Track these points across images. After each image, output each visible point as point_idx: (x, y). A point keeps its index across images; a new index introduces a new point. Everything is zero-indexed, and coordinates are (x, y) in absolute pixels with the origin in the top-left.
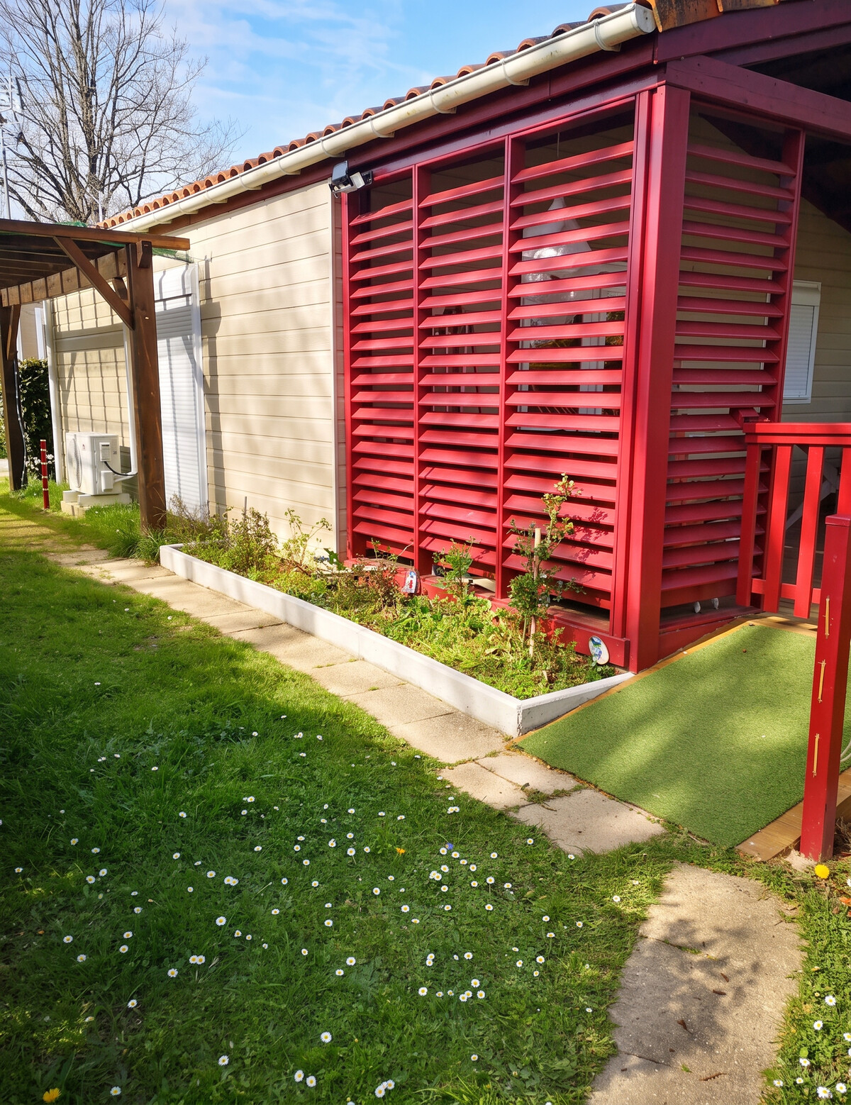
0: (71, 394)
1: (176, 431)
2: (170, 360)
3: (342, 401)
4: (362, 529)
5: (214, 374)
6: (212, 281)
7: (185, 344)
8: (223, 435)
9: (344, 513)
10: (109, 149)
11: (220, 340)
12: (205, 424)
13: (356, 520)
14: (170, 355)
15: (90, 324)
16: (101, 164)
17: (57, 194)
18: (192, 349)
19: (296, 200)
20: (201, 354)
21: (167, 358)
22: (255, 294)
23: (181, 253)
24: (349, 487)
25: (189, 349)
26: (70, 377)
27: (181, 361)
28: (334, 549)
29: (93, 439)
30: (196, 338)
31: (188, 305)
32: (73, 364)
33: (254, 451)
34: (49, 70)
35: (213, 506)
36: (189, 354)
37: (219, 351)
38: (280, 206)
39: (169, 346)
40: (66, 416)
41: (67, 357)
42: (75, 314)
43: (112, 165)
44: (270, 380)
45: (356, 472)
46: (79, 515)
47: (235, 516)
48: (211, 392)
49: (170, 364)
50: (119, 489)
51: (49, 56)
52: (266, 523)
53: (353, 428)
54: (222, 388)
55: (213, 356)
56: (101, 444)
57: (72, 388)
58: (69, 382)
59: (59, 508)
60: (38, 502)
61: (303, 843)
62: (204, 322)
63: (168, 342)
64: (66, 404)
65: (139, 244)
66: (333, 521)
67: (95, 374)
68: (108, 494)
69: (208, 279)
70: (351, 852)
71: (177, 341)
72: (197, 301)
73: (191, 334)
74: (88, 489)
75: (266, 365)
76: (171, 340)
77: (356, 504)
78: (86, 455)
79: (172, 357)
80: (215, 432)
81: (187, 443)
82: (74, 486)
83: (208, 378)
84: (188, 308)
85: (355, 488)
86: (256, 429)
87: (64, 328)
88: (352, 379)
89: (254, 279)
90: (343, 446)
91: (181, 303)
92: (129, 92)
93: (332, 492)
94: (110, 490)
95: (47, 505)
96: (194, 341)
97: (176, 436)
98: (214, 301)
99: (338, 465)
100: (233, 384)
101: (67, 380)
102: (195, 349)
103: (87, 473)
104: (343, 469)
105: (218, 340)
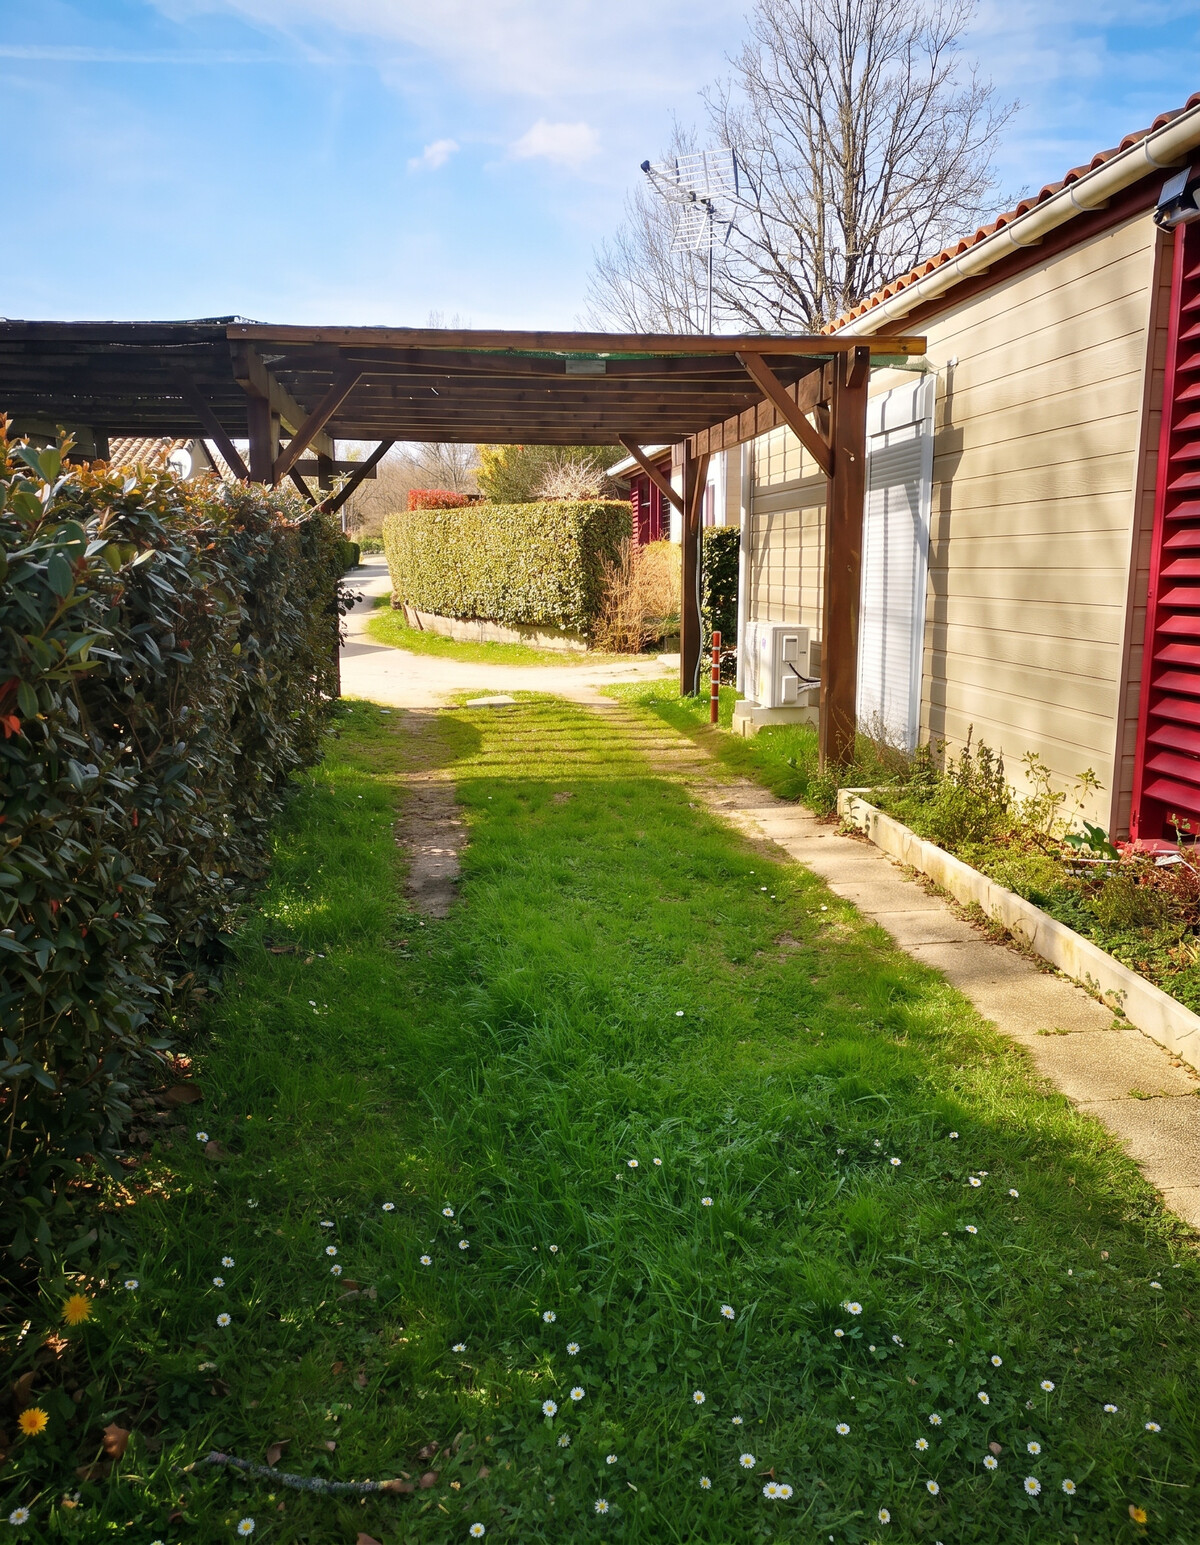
0: (764, 570)
1: (885, 622)
2: (886, 519)
3: (1143, 576)
4: (1161, 792)
5: (944, 537)
6: (956, 398)
7: (908, 495)
8: (950, 629)
9: (1129, 762)
10: (874, 247)
11: (957, 487)
12: (925, 612)
13: (1151, 777)
14: (886, 512)
15: (793, 475)
16: (861, 268)
17: (802, 313)
18: (917, 501)
19: (1098, 249)
20: (928, 511)
21: (883, 516)
22: (1018, 409)
23: (912, 360)
24: (1144, 722)
25: (913, 501)
26: (764, 549)
27: (901, 519)
28: (1104, 824)
29: (777, 633)
30: (924, 485)
31: (918, 437)
32: (769, 530)
33: (994, 653)
34: (808, 153)
35: (927, 733)
36: (912, 509)
37: (955, 503)
38: (1071, 265)
39: (886, 499)
40: (757, 601)
41: (763, 520)
42: (776, 462)
43: (876, 267)
44: (1029, 544)
45: (1158, 695)
46: (749, 735)
47: (953, 751)
48: (937, 565)
49: (886, 525)
50: (805, 701)
51: (810, 134)
52: (1001, 767)
53: (1160, 621)
54: (953, 560)
55: (945, 510)
56: (785, 637)
57: (765, 563)
58: (763, 554)
59: (729, 723)
60: (706, 716)
61: (936, 1435)
62: (937, 460)
63: (886, 492)
64: (757, 584)
65: (852, 353)
66: (1107, 776)
67: (793, 542)
68: (788, 707)
69: (950, 395)
70: (1032, 1486)
71: (898, 491)
72: (931, 430)
73: (918, 479)
74: (766, 702)
75: (1024, 521)
76: (890, 489)
77: (1153, 750)
78: (766, 654)
79: (889, 515)
80: (938, 624)
81: (897, 640)
82: (749, 696)
83: (935, 544)
84: (918, 441)
85: (1155, 723)
86: (1001, 620)
87: (763, 483)
88: (1166, 538)
89: (1018, 387)
90: (1138, 651)
91: (909, 434)
92: (909, 164)
93: (1112, 726)
94: (793, 702)
95: (715, 719)
96: (921, 490)
97: (884, 629)
98: (956, 427)
99: (1126, 682)
100: (972, 552)
101: (760, 552)
102: (921, 503)
103: (765, 678)
104: (1135, 688)
105: (955, 486)
